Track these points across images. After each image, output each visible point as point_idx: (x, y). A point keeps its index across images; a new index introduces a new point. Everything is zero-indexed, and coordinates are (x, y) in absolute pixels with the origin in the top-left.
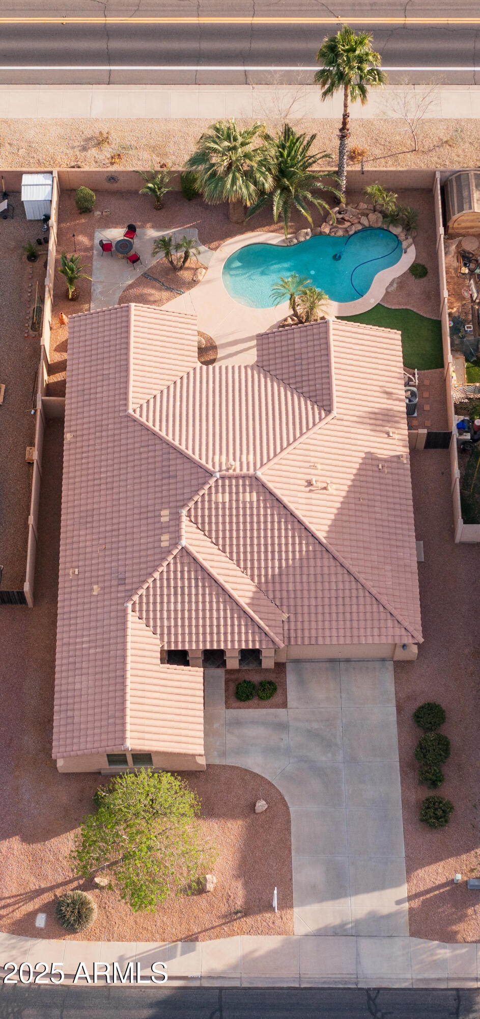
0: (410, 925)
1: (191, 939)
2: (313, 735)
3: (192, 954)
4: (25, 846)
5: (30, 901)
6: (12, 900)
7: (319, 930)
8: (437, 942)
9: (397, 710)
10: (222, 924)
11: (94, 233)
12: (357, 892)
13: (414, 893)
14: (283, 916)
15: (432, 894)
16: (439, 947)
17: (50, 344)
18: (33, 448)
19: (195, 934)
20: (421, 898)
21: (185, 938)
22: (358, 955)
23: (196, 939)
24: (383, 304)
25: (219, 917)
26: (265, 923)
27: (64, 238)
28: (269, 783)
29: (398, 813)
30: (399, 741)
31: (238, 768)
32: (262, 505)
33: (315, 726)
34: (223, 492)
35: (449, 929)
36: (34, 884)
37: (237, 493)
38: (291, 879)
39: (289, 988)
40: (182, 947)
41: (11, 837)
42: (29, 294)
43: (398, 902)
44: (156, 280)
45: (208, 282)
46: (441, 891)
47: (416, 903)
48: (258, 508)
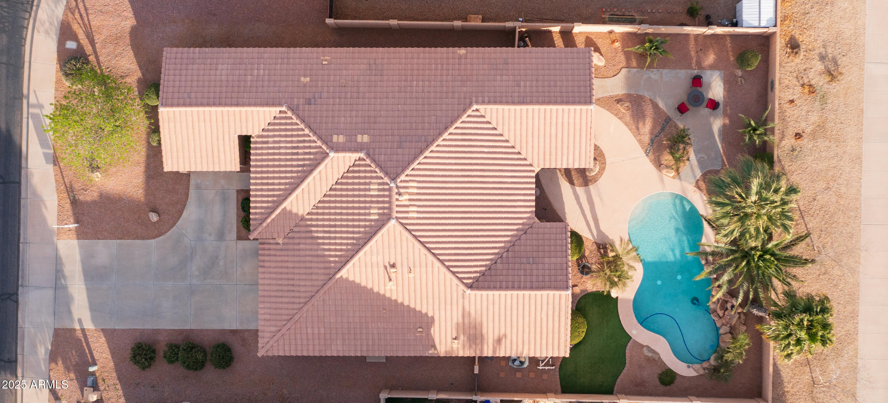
0: (63, 329)
1: (55, 160)
2: (214, 261)
3: (44, 161)
4: (128, 30)
5: (86, 36)
6: (87, 22)
7: (60, 258)
8: (50, 348)
9: (234, 330)
10: (65, 184)
11: (719, 70)
12: (88, 290)
13: (87, 334)
14: (71, 232)
15: (85, 347)
16: (46, 349)
17: (594, 33)
18: (481, 21)
19: (59, 164)
20: (83, 339)
21: (56, 156)
22: (42, 288)
23: (55, 165)
24: (631, 342)
25: (71, 182)
26: (66, 218)
27: (713, 42)
28: (175, 223)
29: (149, 326)
30: (207, 330)
31: (187, 199)
32: (367, 223)
33: (221, 263)
34: (379, 190)
35: (59, 359)
36: (98, 38)
37: (378, 202)
38: (99, 239)
39: (19, 235)
40: (49, 153)
41: (136, 19)
42: (649, 11)
43: (80, 321)
44: (663, 129)
45: (662, 180)
46: (88, 355)
47: (79, 334)
48: (365, 220)
